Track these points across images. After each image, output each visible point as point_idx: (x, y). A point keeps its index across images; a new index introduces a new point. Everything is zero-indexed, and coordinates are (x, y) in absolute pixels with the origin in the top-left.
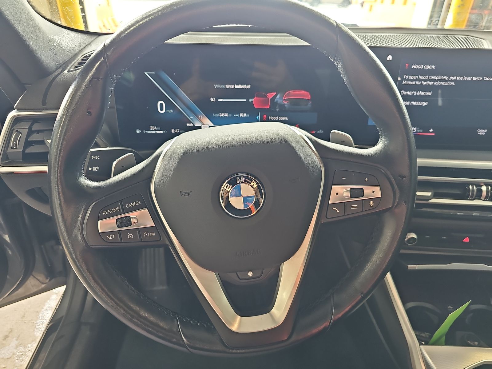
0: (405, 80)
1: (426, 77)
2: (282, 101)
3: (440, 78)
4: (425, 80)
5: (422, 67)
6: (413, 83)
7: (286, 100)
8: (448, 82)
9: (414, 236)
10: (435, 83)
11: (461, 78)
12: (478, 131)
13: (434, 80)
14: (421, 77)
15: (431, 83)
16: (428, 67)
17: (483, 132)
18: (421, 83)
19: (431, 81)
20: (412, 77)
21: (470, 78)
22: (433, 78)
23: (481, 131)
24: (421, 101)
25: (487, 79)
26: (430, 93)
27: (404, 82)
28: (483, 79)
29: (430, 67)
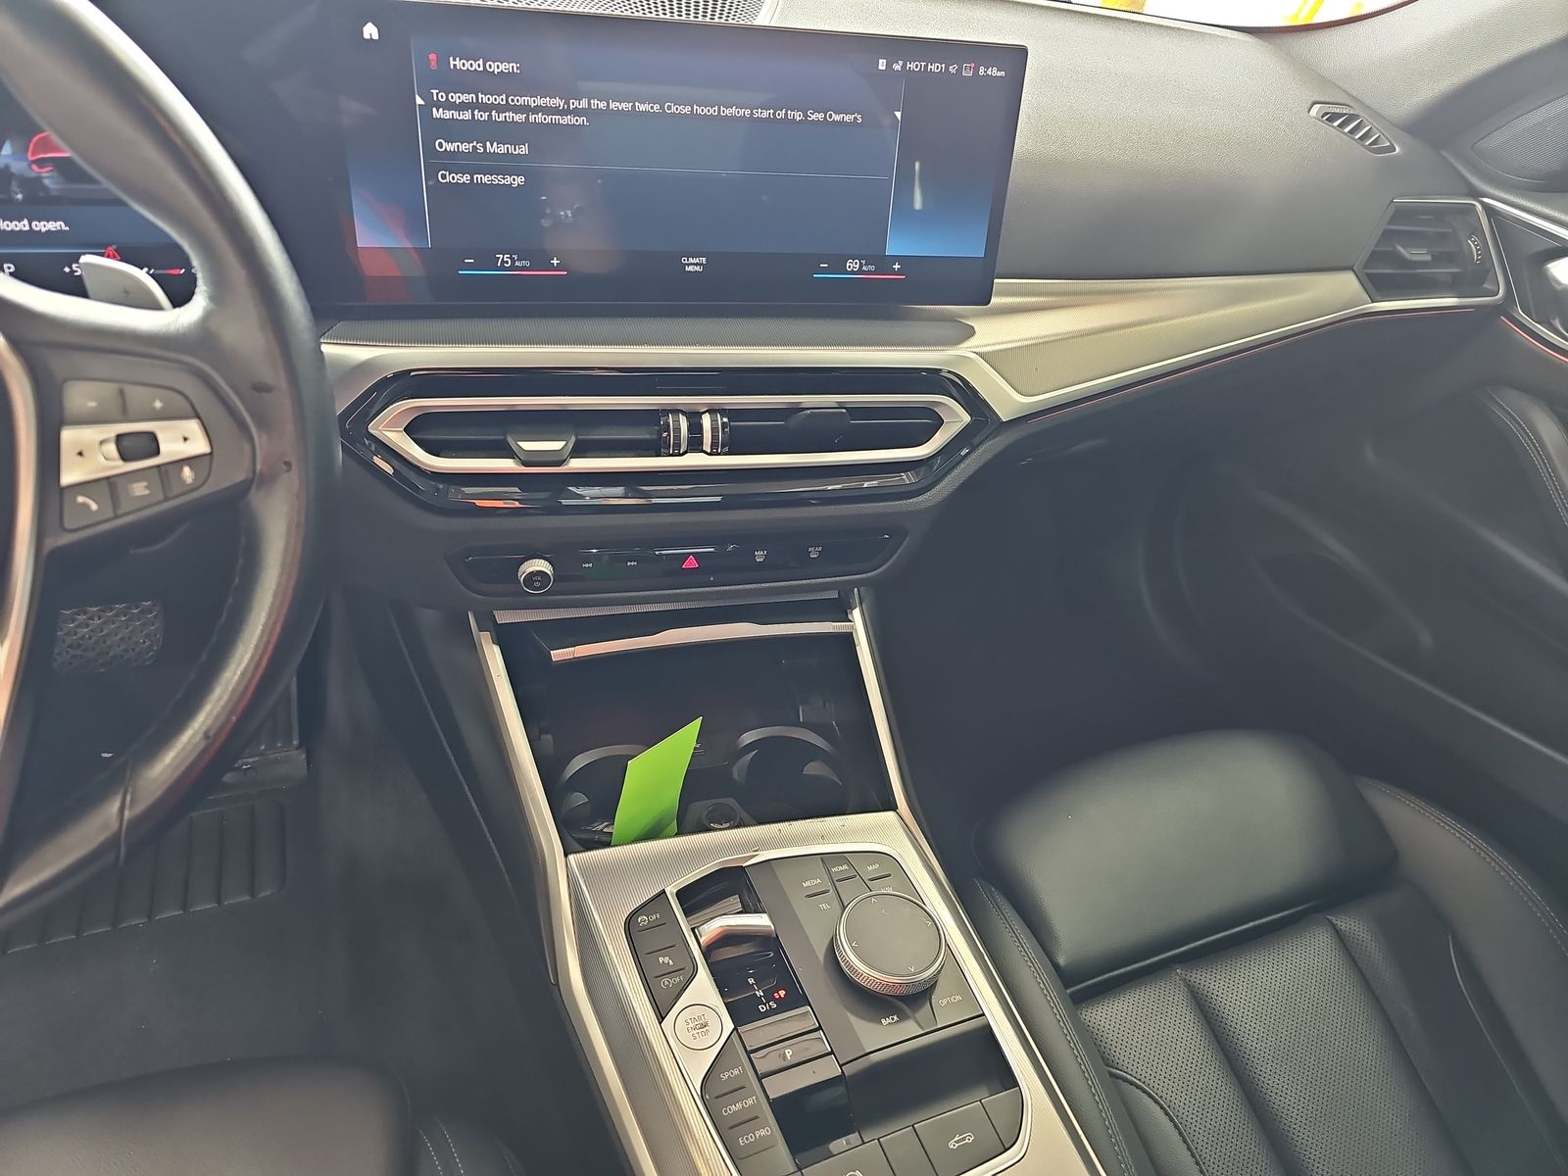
0: (438, 105)
1: (501, 100)
2: (24, 164)
3: (541, 102)
4: (500, 109)
5: (479, 65)
6: (467, 115)
7: (41, 163)
8: (569, 117)
9: (541, 565)
10: (532, 118)
11: (602, 105)
12: (684, 260)
13: (525, 109)
14: (484, 98)
15: (519, 118)
16: (498, 66)
17: (696, 264)
18: (490, 116)
19: (517, 109)
20: (457, 98)
21: (626, 106)
22: (522, 101)
23: (691, 260)
24: (504, 173)
25: (673, 109)
26: (524, 150)
27: (437, 114)
28: (662, 108)
29: (504, 67)
